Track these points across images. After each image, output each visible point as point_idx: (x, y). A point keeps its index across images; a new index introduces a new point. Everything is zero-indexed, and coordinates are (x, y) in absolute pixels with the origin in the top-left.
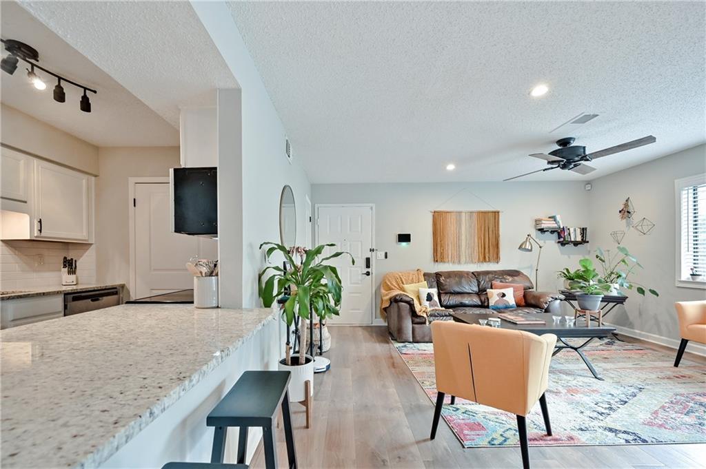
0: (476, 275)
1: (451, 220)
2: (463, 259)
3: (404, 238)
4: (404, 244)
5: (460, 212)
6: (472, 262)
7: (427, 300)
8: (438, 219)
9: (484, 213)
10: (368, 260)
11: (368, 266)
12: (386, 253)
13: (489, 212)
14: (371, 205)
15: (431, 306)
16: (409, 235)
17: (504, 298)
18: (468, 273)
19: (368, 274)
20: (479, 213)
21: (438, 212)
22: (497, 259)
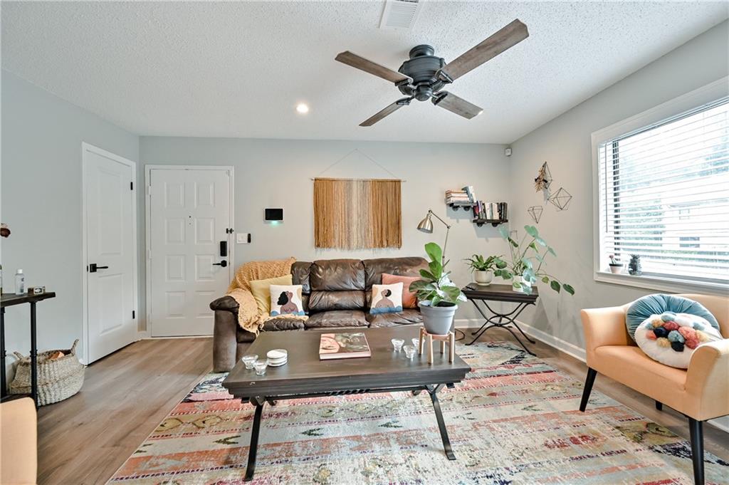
0: (365, 265)
1: (339, 190)
2: (354, 243)
3: (274, 214)
4: (275, 223)
5: (349, 181)
6: (366, 247)
7: (279, 303)
8: (322, 189)
9: (382, 182)
10: (223, 246)
11: (223, 252)
12: (249, 235)
13: (387, 181)
14: (228, 168)
15: (283, 311)
16: (282, 210)
17: (388, 298)
18: (354, 262)
19: (224, 264)
20: (376, 182)
21: (320, 180)
22: (399, 243)
